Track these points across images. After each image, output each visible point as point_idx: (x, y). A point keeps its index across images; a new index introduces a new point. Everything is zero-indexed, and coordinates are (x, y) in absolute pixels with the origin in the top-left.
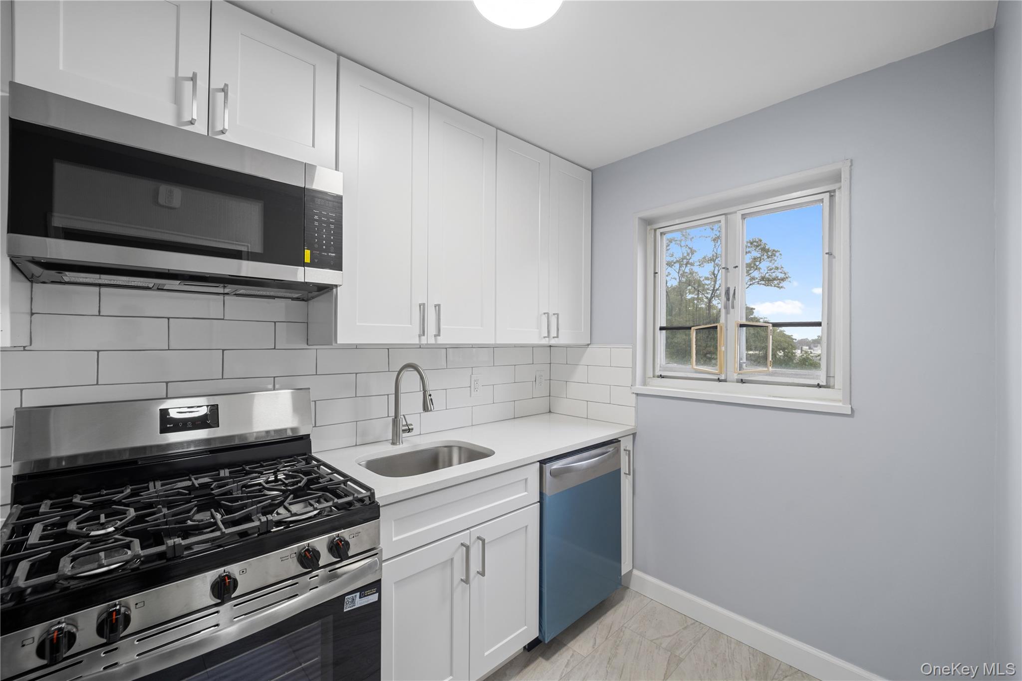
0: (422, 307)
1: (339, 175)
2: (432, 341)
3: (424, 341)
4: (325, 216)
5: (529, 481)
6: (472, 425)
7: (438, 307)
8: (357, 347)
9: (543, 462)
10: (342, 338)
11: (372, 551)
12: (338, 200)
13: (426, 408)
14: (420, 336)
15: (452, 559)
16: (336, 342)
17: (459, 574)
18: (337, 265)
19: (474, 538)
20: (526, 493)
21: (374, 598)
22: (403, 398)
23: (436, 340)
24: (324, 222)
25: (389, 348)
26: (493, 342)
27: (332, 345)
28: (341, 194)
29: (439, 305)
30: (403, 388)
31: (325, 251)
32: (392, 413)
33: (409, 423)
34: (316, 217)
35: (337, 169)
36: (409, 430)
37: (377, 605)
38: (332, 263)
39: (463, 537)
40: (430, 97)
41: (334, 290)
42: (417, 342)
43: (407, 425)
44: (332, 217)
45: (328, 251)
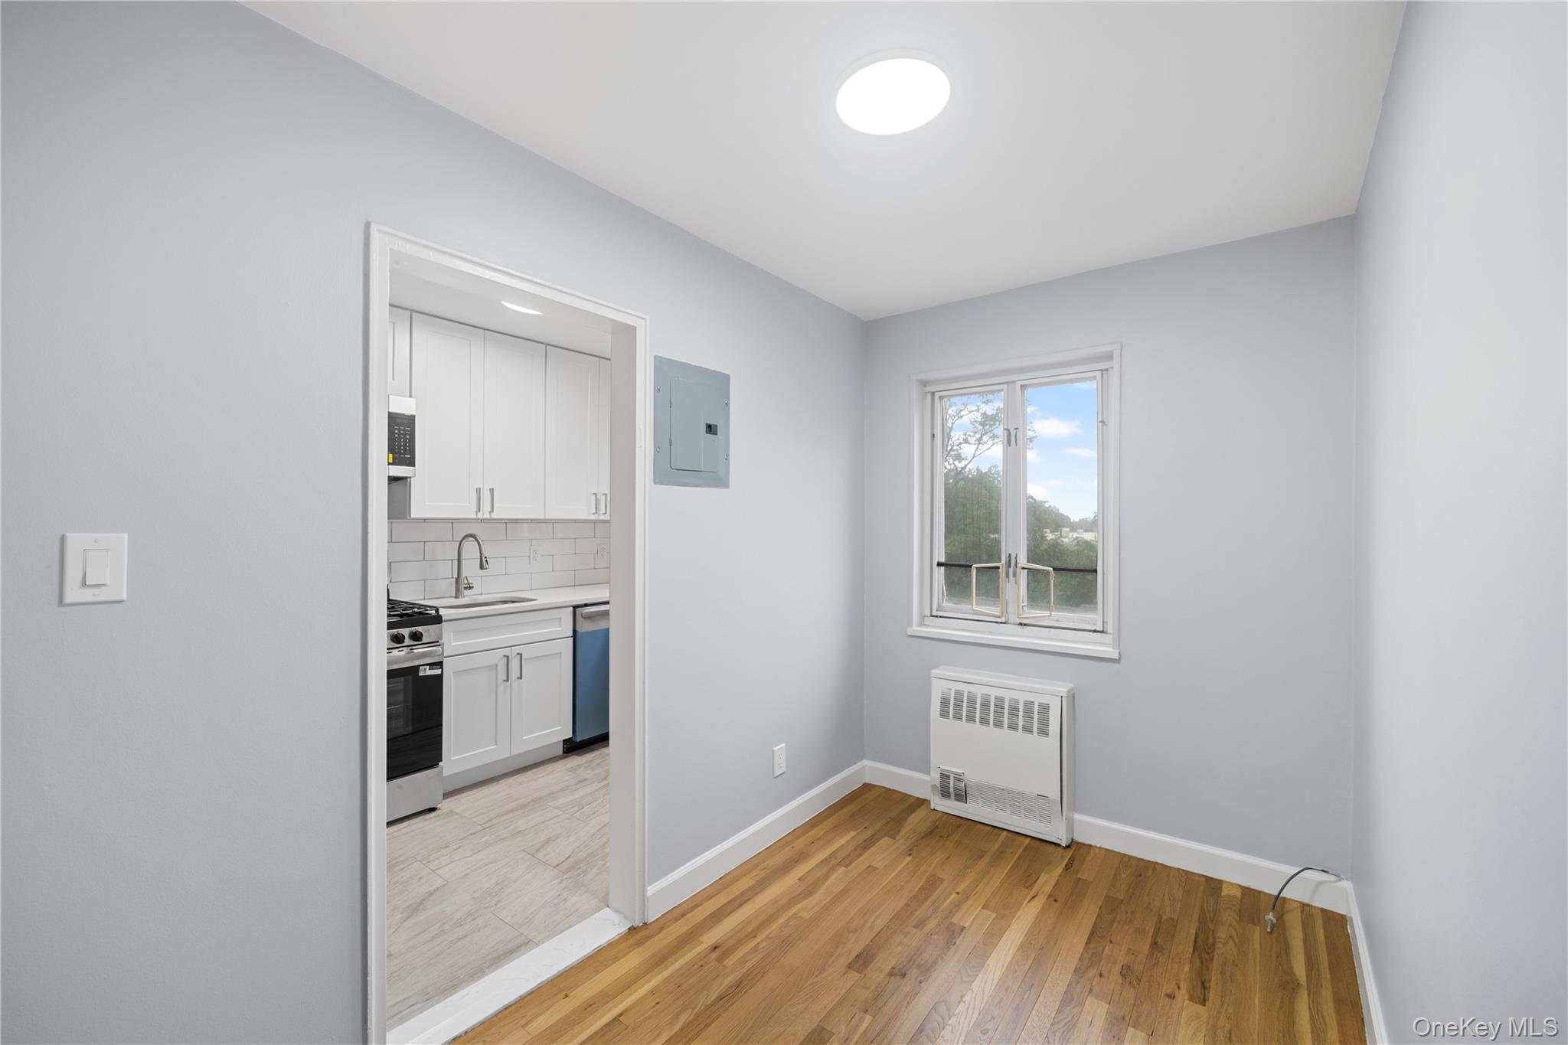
0: (478, 491)
1: (413, 400)
2: (487, 516)
3: (480, 516)
4: (402, 430)
5: (562, 620)
6: (531, 590)
7: (492, 490)
8: (425, 520)
9: (575, 607)
10: (414, 514)
11: (435, 643)
12: (412, 418)
13: (482, 567)
14: (477, 512)
15: (497, 665)
16: (410, 516)
17: (502, 676)
18: (411, 463)
19: (514, 654)
20: (560, 629)
21: (438, 672)
22: (464, 563)
23: (490, 515)
24: (402, 434)
25: (453, 521)
26: (542, 517)
27: (407, 519)
28: (413, 413)
29: (493, 489)
30: (464, 555)
31: (402, 454)
32: (456, 576)
33: (470, 582)
34: (396, 431)
35: (410, 396)
36: (470, 588)
37: (440, 677)
38: (408, 462)
39: (506, 651)
40: (485, 329)
41: (409, 479)
42: (475, 517)
43: (469, 584)
44: (408, 431)
45: (405, 454)
